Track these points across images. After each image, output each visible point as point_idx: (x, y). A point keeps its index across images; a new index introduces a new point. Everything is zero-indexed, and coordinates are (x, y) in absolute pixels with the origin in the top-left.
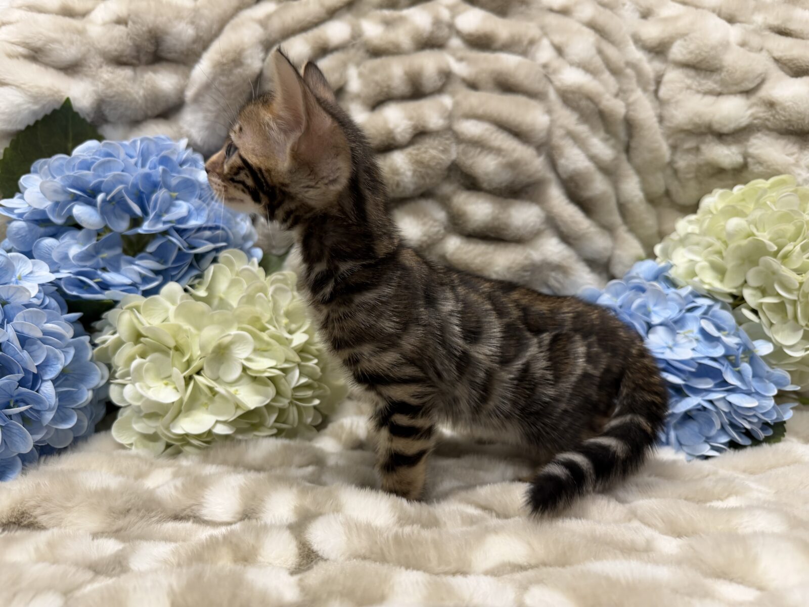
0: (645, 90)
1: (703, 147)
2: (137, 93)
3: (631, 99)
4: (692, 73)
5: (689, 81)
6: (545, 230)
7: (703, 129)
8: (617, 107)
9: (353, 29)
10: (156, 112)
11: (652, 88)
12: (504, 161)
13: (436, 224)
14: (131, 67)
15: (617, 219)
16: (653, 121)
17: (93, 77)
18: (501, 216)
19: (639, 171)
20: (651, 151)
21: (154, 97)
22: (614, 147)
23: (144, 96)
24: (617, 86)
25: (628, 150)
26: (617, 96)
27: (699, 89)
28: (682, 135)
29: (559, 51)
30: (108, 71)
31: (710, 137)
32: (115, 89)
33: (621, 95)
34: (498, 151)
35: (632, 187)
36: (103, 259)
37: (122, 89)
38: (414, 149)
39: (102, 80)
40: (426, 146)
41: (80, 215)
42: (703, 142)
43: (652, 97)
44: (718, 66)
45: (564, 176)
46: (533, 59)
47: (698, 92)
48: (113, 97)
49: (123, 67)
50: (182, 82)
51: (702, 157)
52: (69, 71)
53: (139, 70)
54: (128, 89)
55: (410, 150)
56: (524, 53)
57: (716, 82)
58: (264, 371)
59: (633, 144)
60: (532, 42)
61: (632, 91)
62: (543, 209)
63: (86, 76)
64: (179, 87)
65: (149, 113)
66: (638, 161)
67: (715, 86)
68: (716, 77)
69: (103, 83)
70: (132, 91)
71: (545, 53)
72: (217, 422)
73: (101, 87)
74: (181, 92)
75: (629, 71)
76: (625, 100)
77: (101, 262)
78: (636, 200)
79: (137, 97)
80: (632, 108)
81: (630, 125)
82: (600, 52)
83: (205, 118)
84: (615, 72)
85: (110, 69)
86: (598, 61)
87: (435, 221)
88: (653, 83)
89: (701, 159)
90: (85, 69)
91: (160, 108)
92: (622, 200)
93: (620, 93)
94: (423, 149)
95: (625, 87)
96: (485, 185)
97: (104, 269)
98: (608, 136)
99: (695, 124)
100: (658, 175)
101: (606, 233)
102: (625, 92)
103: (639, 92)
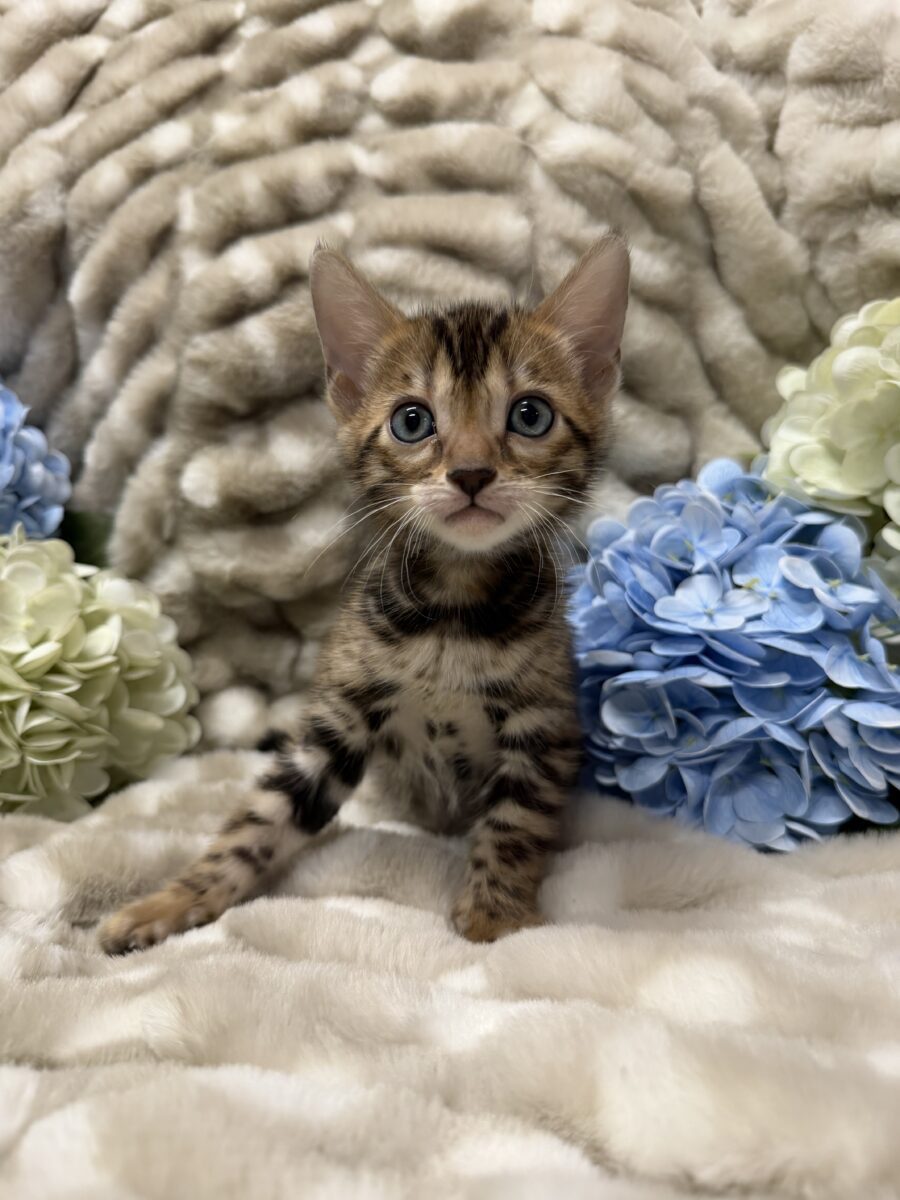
0: (738, 146)
1: (863, 232)
3: (704, 165)
4: (827, 92)
5: (823, 109)
7: (857, 196)
8: (675, 183)
9: (196, 130)
11: (761, 137)
15: (699, 392)
19: (739, 300)
20: (755, 255)
22: (678, 259)
24: (672, 144)
25: (712, 261)
26: (672, 162)
27: (845, 118)
28: (821, 217)
29: (553, 99)
31: (873, 210)
33: (682, 158)
35: (727, 329)
38: (281, 311)
40: (302, 302)
42: (861, 221)
44: (875, 66)
46: (505, 124)
47: (843, 125)
51: (863, 253)
56: (489, 116)
57: (874, 100)
59: (720, 249)
60: (501, 94)
61: (706, 148)
66: (734, 278)
67: (873, 106)
68: (873, 89)
71: (527, 109)
75: (697, 113)
76: (692, 169)
78: (735, 352)
80: (706, 180)
81: (699, 208)
82: (631, 88)
84: (667, 120)
86: (628, 105)
88: (758, 128)
89: (862, 257)
92: (709, 356)
93: (679, 157)
94: (294, 310)
95: (689, 144)
98: (662, 240)
99: (840, 188)
100: (783, 301)
101: (676, 423)
102: (690, 154)
103: (725, 149)
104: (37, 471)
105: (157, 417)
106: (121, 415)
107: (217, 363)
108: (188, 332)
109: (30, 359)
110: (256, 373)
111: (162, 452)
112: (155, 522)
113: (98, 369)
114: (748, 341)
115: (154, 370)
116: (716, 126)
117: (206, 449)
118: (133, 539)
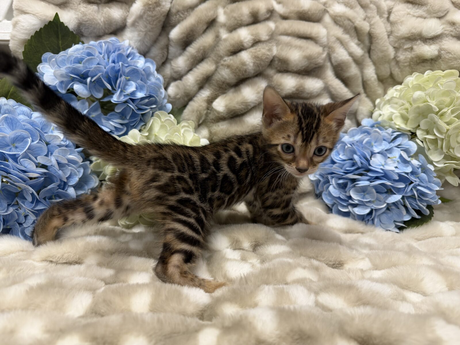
0: (381, 16)
2: (100, 19)
3: (372, 22)
4: (410, 6)
5: (408, 10)
6: (323, 94)
8: (365, 26)
10: (111, 31)
11: (386, 16)
14: (96, 5)
15: (361, 90)
16: (385, 35)
17: (76, 10)
19: (375, 64)
20: (382, 51)
21: (109, 22)
22: (362, 49)
23: (104, 21)
24: (365, 14)
25: (369, 51)
26: (365, 19)
27: (415, 14)
30: (83, 7)
32: (88, 17)
33: (367, 19)
35: (370, 72)
37: (92, 17)
38: (253, 50)
39: (81, 12)
40: (260, 47)
41: (78, 90)
43: (385, 21)
44: (426, 2)
45: (335, 64)
46: (319, 0)
47: (414, 16)
48: (87, 21)
49: (92, 5)
50: (125, 13)
52: (62, 6)
53: (100, 6)
54: (95, 17)
55: (251, 50)
57: (424, 11)
59: (372, 48)
61: (373, 17)
62: (324, 82)
63: (72, 9)
64: (123, 17)
65: (107, 31)
66: (374, 57)
67: (423, 13)
68: (424, 8)
69: (81, 13)
70: (97, 18)
73: (80, 15)
74: (125, 20)
75: (372, 6)
76: (369, 22)
78: (373, 79)
79: (100, 22)
80: (373, 27)
81: (371, 36)
83: (139, 35)
84: (364, 6)
85: (84, 5)
88: (386, 13)
90: (71, 5)
91: (113, 29)
92: (365, 79)
94: (258, 49)
95: (369, 15)
98: (360, 42)
100: (386, 65)
102: (369, 18)
103: (378, 18)
105: (204, 83)
107: (232, 66)
110: (246, 71)
111: (206, 95)
112: (199, 118)
113: (181, 63)
114: (375, 76)
116: (376, 10)
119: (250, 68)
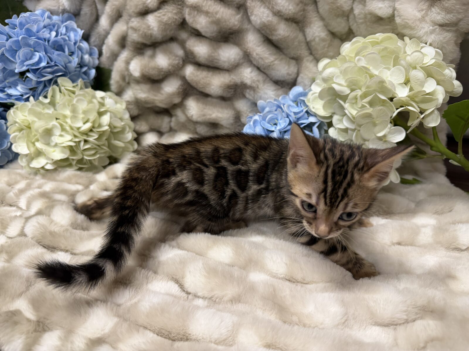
6: (243, 63)
12: (210, 20)
13: (177, 58)
15: (304, 52)
18: (213, 55)
34: (207, 13)
35: (313, 31)
36: (8, 83)
38: (159, 13)
40: (166, 10)
45: (257, 27)
51: (367, 8)
55: (156, 14)
58: (63, 143)
62: (241, 49)
72: (47, 163)
77: (7, 84)
87: (177, 56)
94: (163, 13)
96: (203, 34)
97: (10, 87)
100: (339, 20)
101: (293, 62)
104: (86, 57)
105: (123, 42)
106: (111, 41)
107: (139, 30)
108: (131, 16)
109: (82, 13)
110: (151, 36)
111: (124, 55)
112: (123, 78)
113: (104, 22)
115: (120, 28)
117: (137, 56)
118: (117, 82)
119: (155, 33)
